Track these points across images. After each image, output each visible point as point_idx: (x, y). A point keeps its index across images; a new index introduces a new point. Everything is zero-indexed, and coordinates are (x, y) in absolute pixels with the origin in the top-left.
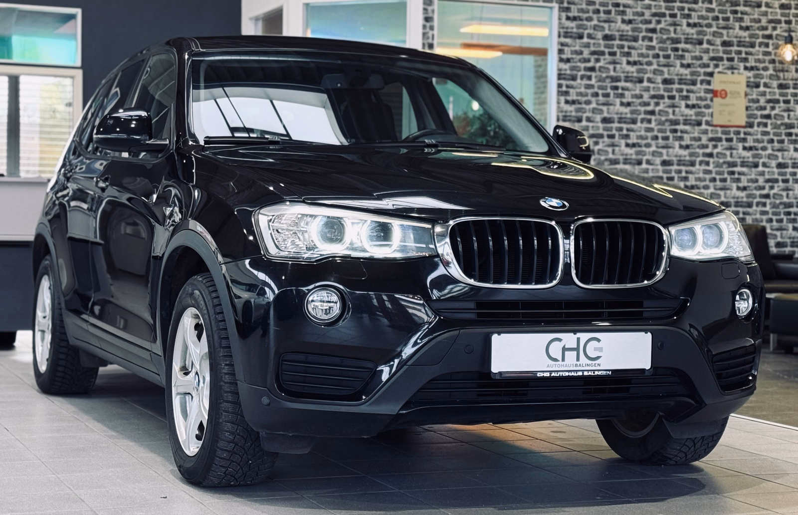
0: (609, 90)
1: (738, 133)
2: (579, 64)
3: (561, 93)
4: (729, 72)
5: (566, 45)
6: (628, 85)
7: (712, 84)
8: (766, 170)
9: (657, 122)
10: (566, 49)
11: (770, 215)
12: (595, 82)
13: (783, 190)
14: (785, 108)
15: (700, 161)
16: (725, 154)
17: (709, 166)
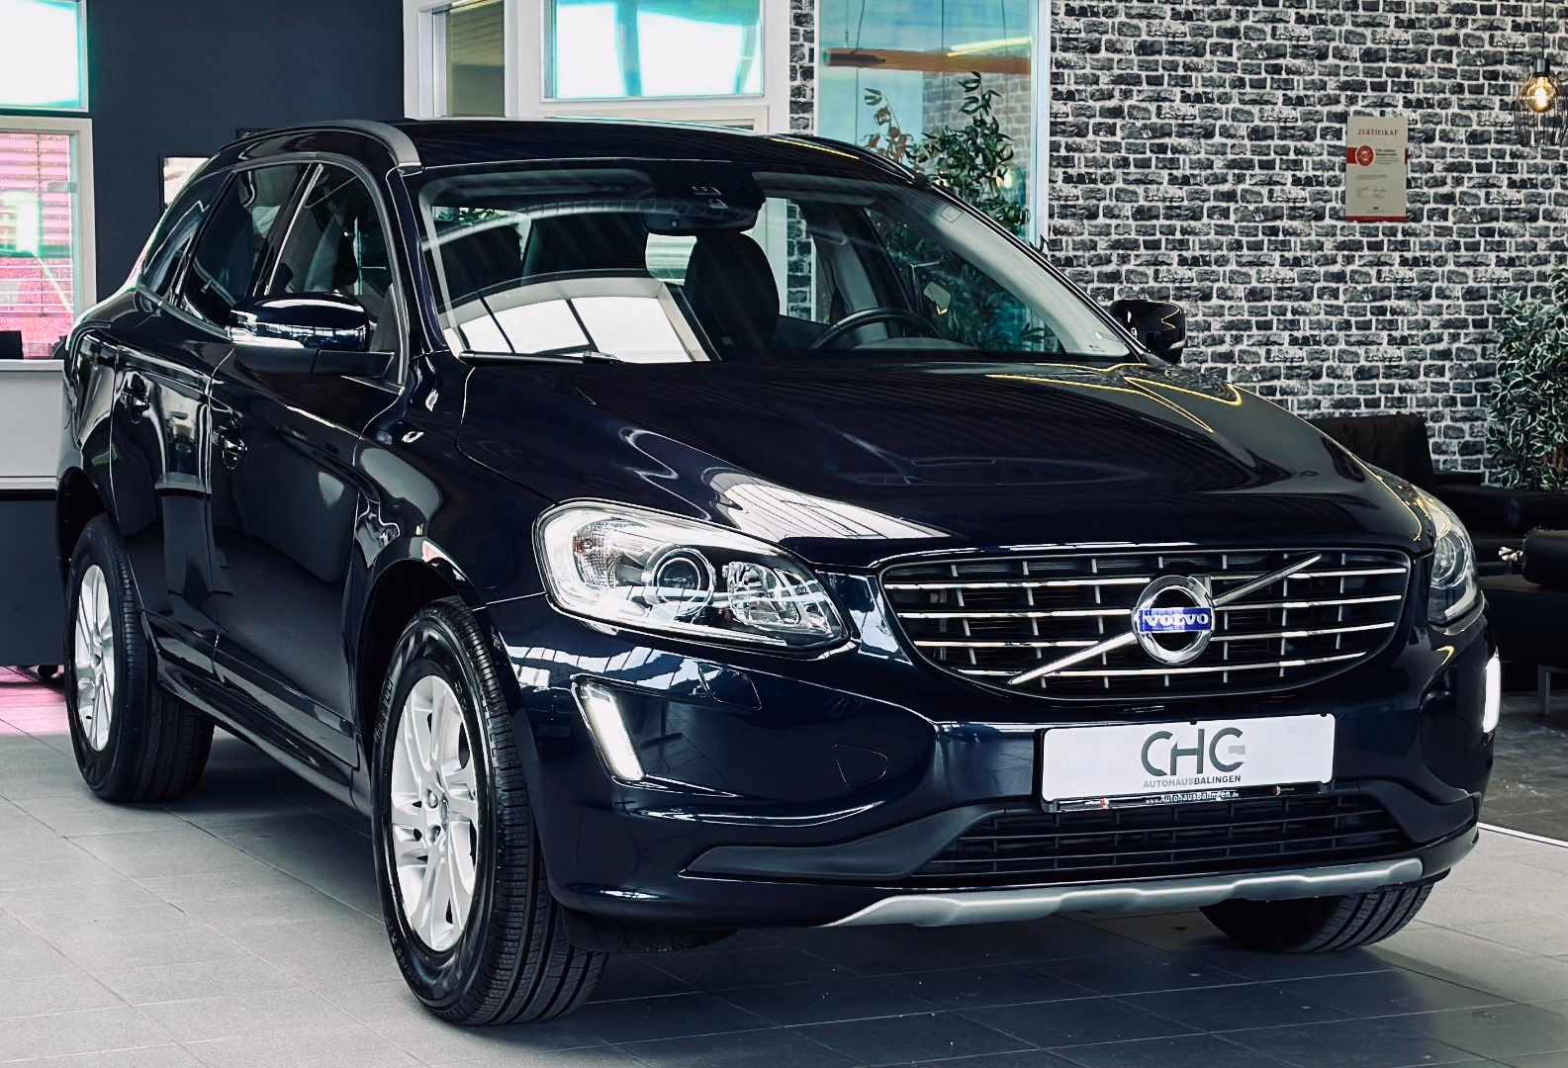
0: (1148, 154)
1: (1393, 232)
2: (1091, 103)
3: (1056, 162)
4: (1376, 112)
5: (1068, 66)
6: (1185, 141)
7: (1344, 136)
8: (1445, 303)
9: (1240, 215)
10: (1066, 72)
11: (1451, 391)
12: (1123, 139)
13: (1476, 342)
14: (1480, 181)
15: (1319, 289)
16: (1367, 274)
17: (1337, 298)
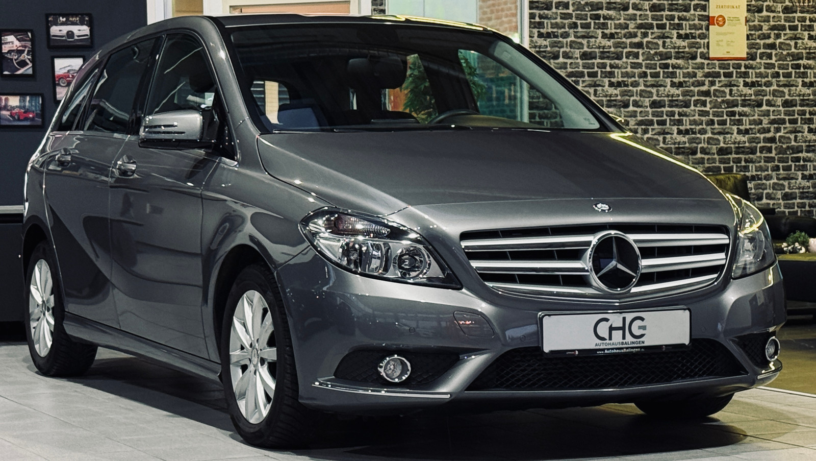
0: (589, 20)
1: (739, 66)
3: (533, 25)
6: (611, 13)
7: (707, 10)
8: (772, 109)
9: (645, 56)
11: (776, 161)
12: (573, 11)
13: (791, 132)
14: (791, 35)
15: (694, 101)
16: (724, 92)
17: (705, 106)
